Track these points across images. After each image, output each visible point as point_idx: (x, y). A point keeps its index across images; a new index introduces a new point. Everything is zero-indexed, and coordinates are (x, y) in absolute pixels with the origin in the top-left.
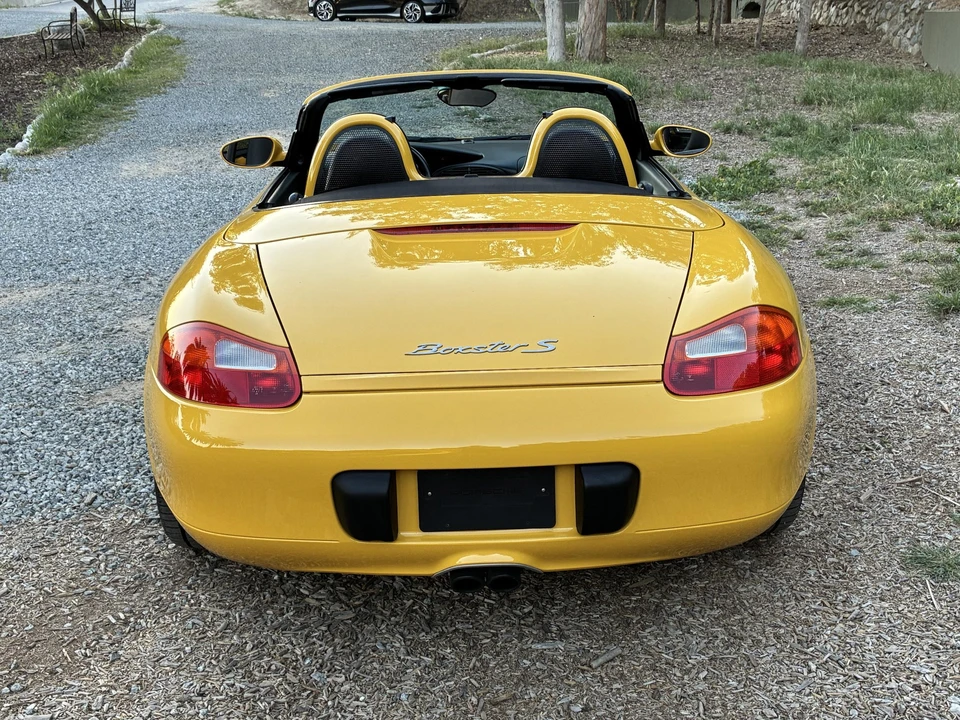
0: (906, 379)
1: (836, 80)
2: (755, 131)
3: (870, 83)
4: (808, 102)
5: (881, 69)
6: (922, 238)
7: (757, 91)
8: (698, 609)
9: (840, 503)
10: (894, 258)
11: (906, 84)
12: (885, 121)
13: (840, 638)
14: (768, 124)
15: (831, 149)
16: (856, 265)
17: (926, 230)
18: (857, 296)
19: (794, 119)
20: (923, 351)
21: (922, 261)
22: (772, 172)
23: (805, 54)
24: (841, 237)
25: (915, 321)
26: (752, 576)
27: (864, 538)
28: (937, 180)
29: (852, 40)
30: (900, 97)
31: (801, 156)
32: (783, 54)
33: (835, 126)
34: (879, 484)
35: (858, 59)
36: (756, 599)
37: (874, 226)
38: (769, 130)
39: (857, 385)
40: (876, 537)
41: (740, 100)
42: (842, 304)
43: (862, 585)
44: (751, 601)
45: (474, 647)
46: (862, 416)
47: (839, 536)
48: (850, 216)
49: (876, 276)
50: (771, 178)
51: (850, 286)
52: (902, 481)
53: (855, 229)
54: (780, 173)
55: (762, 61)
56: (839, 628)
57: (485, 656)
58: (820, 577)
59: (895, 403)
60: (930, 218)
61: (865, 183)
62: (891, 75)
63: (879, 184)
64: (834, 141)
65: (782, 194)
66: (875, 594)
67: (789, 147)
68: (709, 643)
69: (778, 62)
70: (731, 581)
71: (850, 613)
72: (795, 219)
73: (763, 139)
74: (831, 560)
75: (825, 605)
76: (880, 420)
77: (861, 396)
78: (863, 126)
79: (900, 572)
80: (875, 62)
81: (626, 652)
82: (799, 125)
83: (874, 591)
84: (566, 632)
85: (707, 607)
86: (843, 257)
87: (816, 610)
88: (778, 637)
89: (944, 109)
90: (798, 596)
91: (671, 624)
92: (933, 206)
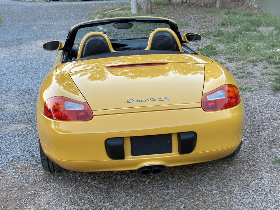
0: (267, 111)
1: (232, 17)
2: (206, 35)
3: (243, 18)
4: (223, 25)
5: (246, 13)
6: (267, 68)
7: (206, 22)
8: (213, 179)
9: (252, 147)
10: (259, 74)
11: (255, 18)
12: (250, 31)
13: (257, 184)
14: (211, 33)
15: (233, 40)
16: (247, 77)
17: (268, 65)
18: (248, 87)
19: (219, 31)
20: (272, 102)
21: (268, 75)
22: (215, 49)
23: (220, 8)
24: (241, 68)
25: (268, 93)
26: (228, 169)
27: (260, 157)
28: (270, 49)
29: (235, 3)
30: (254, 23)
31: (223, 43)
32: (213, 9)
33: (233, 33)
34: (263, 141)
35: (238, 10)
36: (230, 175)
37: (251, 65)
38: (211, 35)
39: (252, 113)
40: (264, 156)
41: (200, 25)
42: (244, 90)
43: (261, 170)
44: (229, 176)
45: (146, 193)
46: (255, 122)
47: (253, 157)
48: (243, 62)
49: (253, 80)
50: (215, 50)
51: (245, 84)
52: (270, 140)
53: (245, 66)
54: (217, 49)
55: (206, 12)
56: (256, 181)
57: (150, 195)
58: (248, 168)
59: (265, 118)
60: (269, 61)
61: (246, 51)
62: (250, 15)
63: (251, 51)
64: (234, 38)
65: (219, 56)
66: (266, 172)
67: (219, 40)
68: (218, 188)
69: (211, 12)
70: (222, 171)
71: (259, 177)
72: (225, 63)
73: (209, 38)
74: (251, 163)
75: (251, 175)
76: (261, 123)
77: (254, 116)
78: (243, 32)
79: (272, 165)
80: (244, 11)
81: (193, 192)
82: (221, 33)
83: (265, 171)
84: (174, 188)
85: (216, 178)
86: (242, 75)
87: (249, 177)
88: (239, 185)
89: (269, 26)
90: (243, 174)
91: (206, 183)
92: (270, 57)
